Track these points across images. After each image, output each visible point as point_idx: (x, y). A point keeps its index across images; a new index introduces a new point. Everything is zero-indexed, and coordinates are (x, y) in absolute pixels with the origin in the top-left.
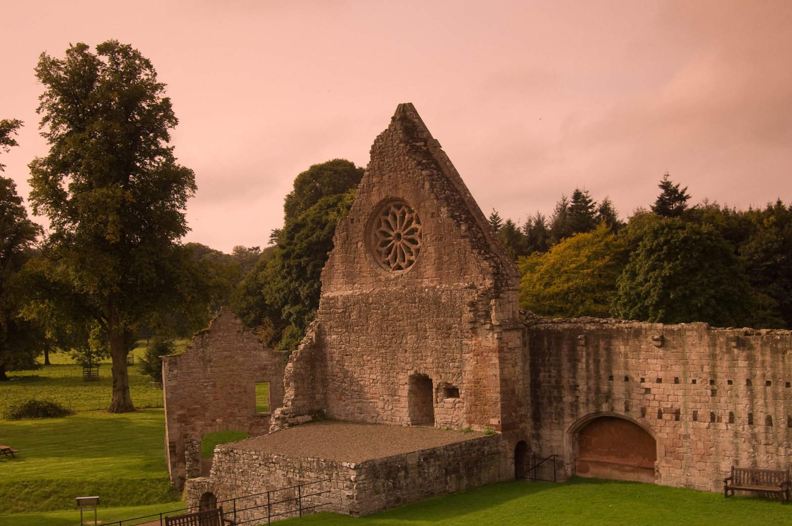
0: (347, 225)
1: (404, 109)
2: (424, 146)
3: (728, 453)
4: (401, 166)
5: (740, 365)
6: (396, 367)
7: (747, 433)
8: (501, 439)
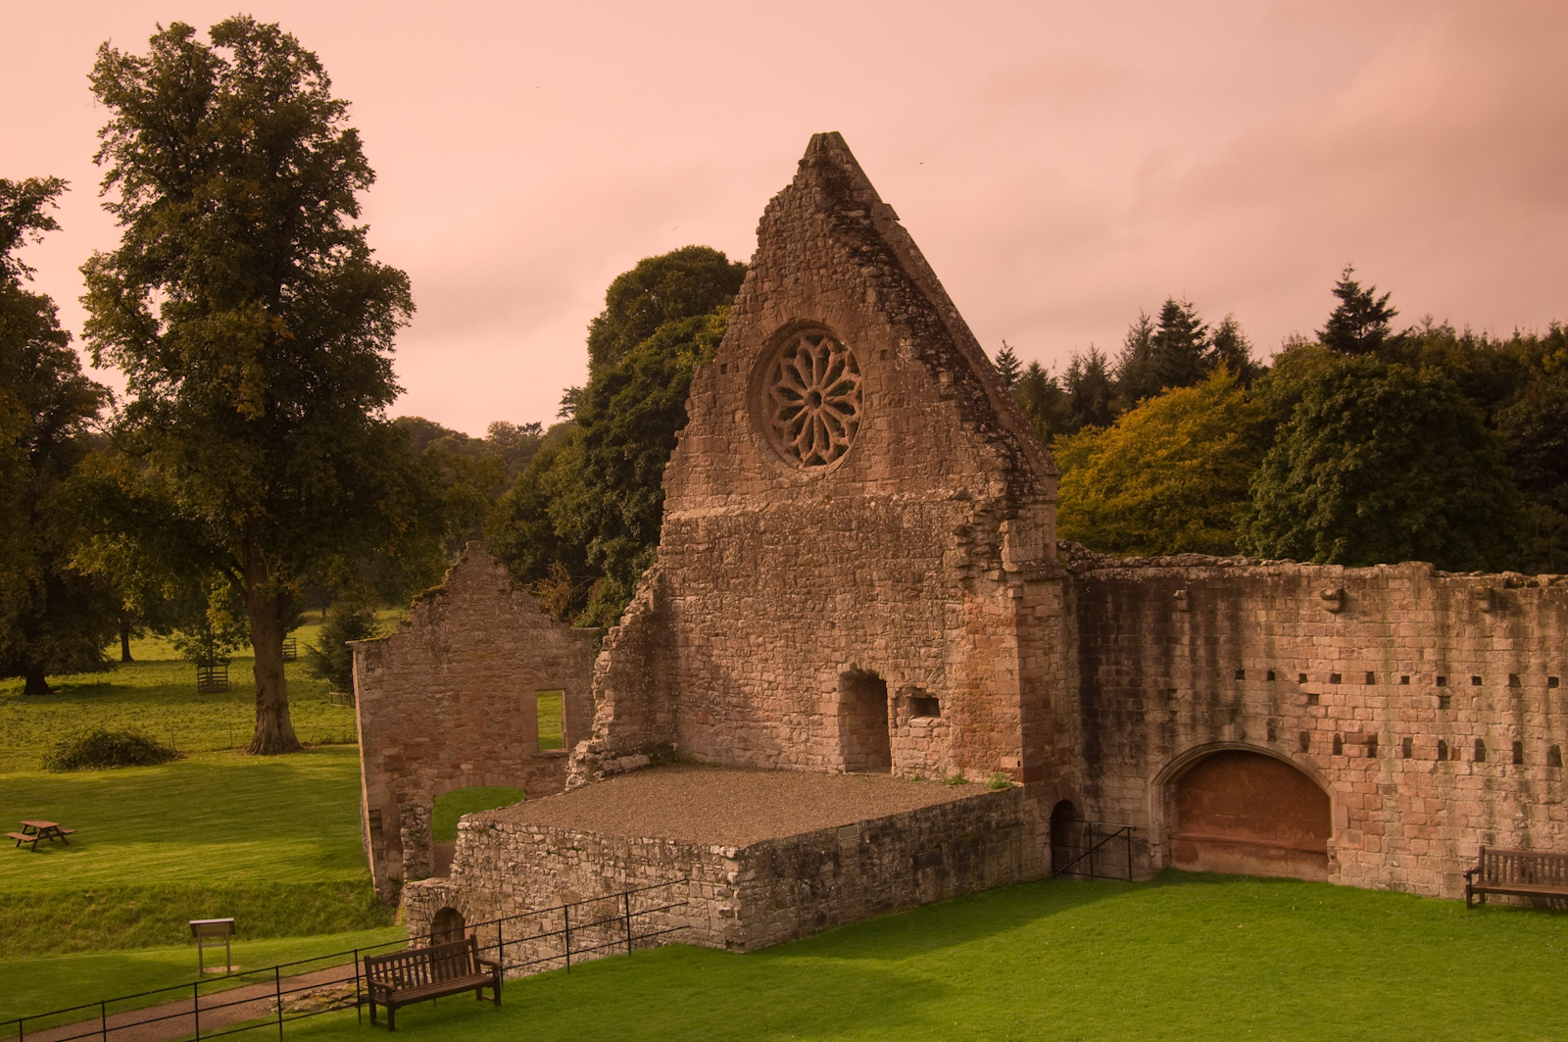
0: (713, 377)
1: (822, 145)
2: (865, 217)
3: (1473, 821)
4: (820, 258)
5: (1496, 646)
6: (814, 656)
7: (1511, 781)
8: (1024, 797)
